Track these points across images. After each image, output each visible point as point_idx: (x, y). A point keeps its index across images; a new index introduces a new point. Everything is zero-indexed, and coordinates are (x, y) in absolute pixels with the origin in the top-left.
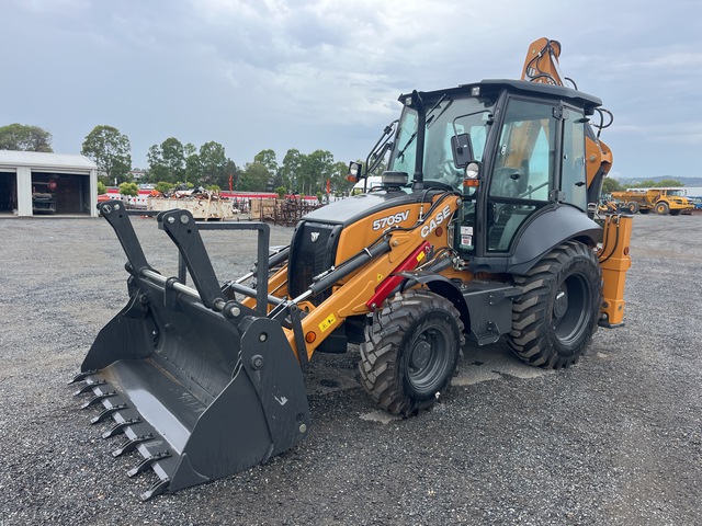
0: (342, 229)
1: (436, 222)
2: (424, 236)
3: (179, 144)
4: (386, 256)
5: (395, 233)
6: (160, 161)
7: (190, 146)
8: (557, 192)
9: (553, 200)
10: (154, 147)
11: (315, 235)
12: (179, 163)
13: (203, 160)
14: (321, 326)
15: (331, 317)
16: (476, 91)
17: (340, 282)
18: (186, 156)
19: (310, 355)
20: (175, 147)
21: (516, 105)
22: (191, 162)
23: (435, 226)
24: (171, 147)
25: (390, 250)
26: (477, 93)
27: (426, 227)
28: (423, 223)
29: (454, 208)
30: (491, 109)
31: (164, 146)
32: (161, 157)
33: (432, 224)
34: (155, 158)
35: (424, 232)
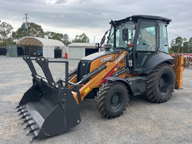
0: (91, 62)
1: (120, 59)
2: (116, 63)
3: (181, 38)
4: (105, 70)
5: (107, 63)
6: (174, 44)
7: (185, 39)
8: (158, 48)
9: (157, 51)
10: (172, 40)
11: (84, 64)
12: (181, 45)
13: (190, 43)
14: (85, 91)
15: (89, 88)
16: (131, 19)
17: (91, 78)
18: (183, 42)
19: (82, 99)
20: (180, 39)
21: (143, 22)
22: (185, 44)
23: (120, 60)
24: (178, 40)
25: (106, 68)
26: (131, 20)
27: (117, 61)
28: (116, 59)
29: (126, 55)
30: (136, 24)
31: (176, 39)
32: (174, 43)
33: (119, 60)
34: (173, 43)
35: (116, 62)
